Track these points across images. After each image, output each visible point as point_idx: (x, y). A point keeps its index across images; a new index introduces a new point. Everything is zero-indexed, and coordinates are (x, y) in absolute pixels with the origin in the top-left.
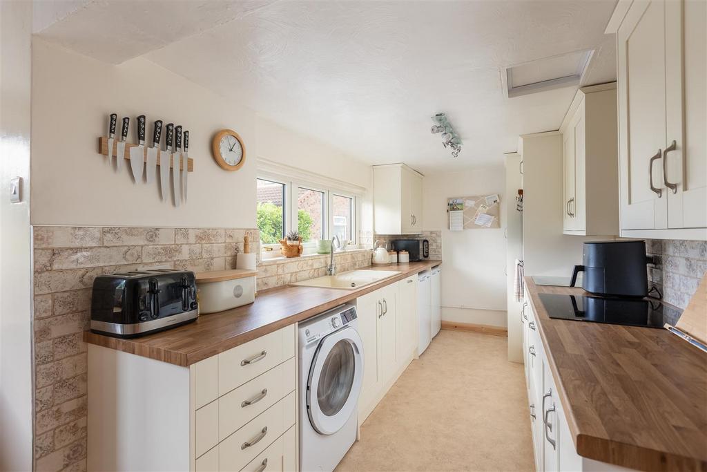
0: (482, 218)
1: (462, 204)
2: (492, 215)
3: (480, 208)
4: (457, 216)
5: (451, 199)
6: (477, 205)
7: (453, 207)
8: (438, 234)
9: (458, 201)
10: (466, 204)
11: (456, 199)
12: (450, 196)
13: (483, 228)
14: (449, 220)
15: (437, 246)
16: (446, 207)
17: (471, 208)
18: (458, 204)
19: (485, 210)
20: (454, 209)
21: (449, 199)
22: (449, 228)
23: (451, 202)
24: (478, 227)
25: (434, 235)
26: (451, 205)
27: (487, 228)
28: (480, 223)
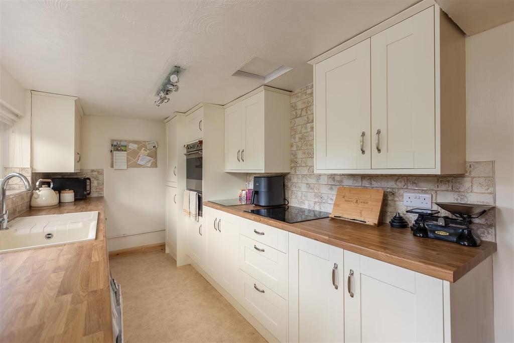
0: (143, 159)
1: (126, 146)
2: (152, 157)
3: (142, 151)
4: (121, 156)
5: (115, 140)
6: (140, 149)
7: (117, 147)
8: (100, 172)
9: (122, 143)
10: (130, 147)
11: (120, 141)
12: (113, 138)
13: (144, 167)
14: (112, 159)
15: (98, 184)
16: (109, 148)
17: (134, 150)
18: (122, 146)
19: (146, 153)
20: (118, 150)
21: (113, 141)
22: (112, 166)
23: (115, 143)
24: (140, 166)
25: (95, 173)
26: (115, 146)
27: (148, 167)
28: (142, 163)
